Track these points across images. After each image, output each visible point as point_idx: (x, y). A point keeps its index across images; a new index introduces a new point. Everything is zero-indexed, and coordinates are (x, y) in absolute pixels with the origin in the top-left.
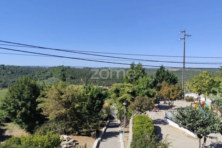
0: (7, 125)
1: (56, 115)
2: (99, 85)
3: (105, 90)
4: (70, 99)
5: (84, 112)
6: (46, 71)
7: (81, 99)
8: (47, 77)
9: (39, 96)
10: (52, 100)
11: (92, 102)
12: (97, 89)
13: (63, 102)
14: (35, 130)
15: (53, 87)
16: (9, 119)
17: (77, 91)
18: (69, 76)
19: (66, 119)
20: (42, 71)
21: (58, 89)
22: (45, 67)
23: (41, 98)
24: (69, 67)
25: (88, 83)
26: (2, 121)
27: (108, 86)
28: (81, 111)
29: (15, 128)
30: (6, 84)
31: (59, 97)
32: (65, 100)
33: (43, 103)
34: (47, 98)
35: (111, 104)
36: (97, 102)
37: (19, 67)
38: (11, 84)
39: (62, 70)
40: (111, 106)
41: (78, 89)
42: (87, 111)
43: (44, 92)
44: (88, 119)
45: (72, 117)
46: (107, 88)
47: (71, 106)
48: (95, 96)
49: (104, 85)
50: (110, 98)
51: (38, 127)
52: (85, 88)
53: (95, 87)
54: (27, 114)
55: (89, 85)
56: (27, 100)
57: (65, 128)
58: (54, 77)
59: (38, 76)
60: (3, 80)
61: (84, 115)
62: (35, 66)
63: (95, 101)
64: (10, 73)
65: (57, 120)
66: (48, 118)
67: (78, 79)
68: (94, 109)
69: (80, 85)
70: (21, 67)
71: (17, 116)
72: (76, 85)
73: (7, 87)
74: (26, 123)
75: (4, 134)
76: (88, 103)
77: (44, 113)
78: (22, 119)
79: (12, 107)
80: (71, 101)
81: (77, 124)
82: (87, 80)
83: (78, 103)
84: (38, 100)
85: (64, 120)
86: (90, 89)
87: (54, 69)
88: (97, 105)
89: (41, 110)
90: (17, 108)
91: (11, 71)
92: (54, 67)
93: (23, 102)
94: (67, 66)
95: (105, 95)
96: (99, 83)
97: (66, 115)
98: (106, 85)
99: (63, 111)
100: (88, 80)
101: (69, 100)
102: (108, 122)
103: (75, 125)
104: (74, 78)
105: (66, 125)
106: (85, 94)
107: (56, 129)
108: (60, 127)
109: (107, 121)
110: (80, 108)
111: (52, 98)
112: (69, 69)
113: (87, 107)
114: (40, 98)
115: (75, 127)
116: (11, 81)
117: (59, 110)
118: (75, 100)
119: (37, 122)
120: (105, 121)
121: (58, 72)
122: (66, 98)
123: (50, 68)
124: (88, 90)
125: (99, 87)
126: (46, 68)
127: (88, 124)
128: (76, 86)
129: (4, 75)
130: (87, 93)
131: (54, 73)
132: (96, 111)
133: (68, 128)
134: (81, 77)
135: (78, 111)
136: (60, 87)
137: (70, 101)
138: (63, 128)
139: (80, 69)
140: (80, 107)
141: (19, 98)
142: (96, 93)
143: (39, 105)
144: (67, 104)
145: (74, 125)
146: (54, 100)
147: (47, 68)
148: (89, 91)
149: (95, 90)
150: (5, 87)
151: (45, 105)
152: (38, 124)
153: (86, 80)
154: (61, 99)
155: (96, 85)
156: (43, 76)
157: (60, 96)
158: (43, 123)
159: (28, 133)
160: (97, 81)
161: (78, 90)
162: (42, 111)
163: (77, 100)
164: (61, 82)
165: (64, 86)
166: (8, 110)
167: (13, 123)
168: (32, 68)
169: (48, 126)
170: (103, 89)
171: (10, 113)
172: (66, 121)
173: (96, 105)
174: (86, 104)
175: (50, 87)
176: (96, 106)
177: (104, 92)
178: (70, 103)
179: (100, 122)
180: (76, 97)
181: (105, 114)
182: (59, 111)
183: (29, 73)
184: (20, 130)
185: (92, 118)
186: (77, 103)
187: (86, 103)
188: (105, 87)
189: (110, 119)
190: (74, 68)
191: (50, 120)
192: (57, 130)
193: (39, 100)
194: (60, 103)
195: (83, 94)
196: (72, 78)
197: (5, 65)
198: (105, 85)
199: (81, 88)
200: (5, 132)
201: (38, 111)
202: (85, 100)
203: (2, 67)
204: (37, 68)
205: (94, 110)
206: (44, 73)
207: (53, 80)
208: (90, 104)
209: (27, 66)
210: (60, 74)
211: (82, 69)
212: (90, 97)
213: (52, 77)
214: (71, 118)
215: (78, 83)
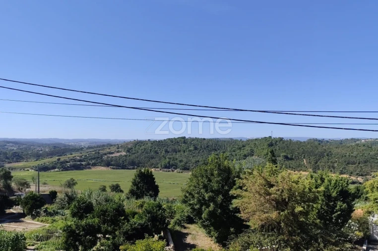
0: (189, 228)
1: (262, 221)
2: (341, 173)
3: (353, 183)
4: (286, 195)
5: (313, 222)
6: (244, 146)
7: (305, 198)
8: (245, 156)
9: (235, 187)
10: (254, 195)
11: (327, 205)
12: (336, 181)
13: (273, 200)
14: (228, 241)
15: (255, 173)
16: (192, 218)
17: (298, 182)
18: (282, 154)
19: (278, 230)
20: (236, 147)
21: (263, 178)
22: (241, 140)
23: (237, 191)
24: (281, 139)
25: (319, 169)
26: (182, 220)
27: (362, 175)
28: (307, 219)
29: (199, 233)
30: (187, 164)
31: (266, 190)
32: (276, 196)
33: (240, 198)
34: (246, 191)
35: (370, 213)
36: (338, 206)
37: (204, 139)
38: (194, 165)
39: (269, 144)
40: (371, 217)
41: (300, 178)
42: (319, 220)
43: (241, 181)
44: (322, 237)
45: (290, 229)
46: (358, 179)
47: (287, 209)
48: (334, 194)
49: (352, 173)
50: (367, 199)
51: (234, 238)
52: (312, 177)
53: (334, 176)
54: (217, 214)
55: (319, 172)
56: (217, 192)
57: (277, 246)
58: (256, 156)
59: (230, 153)
60: (183, 159)
61: (312, 229)
62: (227, 139)
63: (335, 203)
64: (192, 148)
65: (264, 230)
66: (248, 223)
67: (298, 161)
68: (332, 218)
69: (301, 172)
70: (208, 139)
71: (203, 216)
72: (295, 171)
73: (188, 169)
74: (216, 229)
75: (185, 240)
76: (319, 206)
77: (241, 215)
78: (210, 222)
79: (196, 200)
80: (287, 200)
81: (300, 243)
82: (316, 163)
83: (301, 204)
84: (232, 192)
85: (275, 232)
86: (323, 180)
87: (255, 142)
88: (339, 213)
89: (237, 210)
90: (203, 203)
91: (194, 145)
92: (256, 139)
93: (210, 194)
94: (277, 137)
95: (355, 193)
96: (341, 169)
97: (279, 223)
98: (357, 174)
99: (274, 215)
100: (318, 163)
101: (284, 197)
102: (365, 248)
103: (296, 244)
104: (291, 159)
105: (279, 241)
106: (314, 190)
107: (262, 245)
108: (269, 244)
109: (362, 246)
110: (305, 214)
111: (254, 191)
112: (282, 142)
113: (317, 213)
114: (236, 189)
115: (297, 248)
116: (193, 160)
117: (267, 212)
118: (295, 198)
119: (232, 229)
120: (357, 246)
121: (262, 147)
122: (279, 193)
123: (249, 141)
124: (319, 181)
125: (342, 178)
126: (243, 142)
127: (322, 245)
128: (294, 173)
129: (184, 152)
130: (316, 188)
131: (255, 150)
132: (337, 224)
133: (283, 248)
134: (305, 156)
135: (301, 220)
136: (268, 174)
137: (285, 199)
138: (274, 246)
139: (301, 142)
140: (304, 212)
141: (205, 187)
142: (335, 188)
143: (234, 201)
144: (280, 204)
145: (294, 244)
146: (257, 195)
147: (245, 140)
148: (321, 184)
149: (333, 182)
150: (186, 169)
151: (243, 202)
152: (233, 233)
153: (313, 163)
154: (270, 194)
155: (334, 173)
156: (239, 154)
157: (268, 189)
158: (241, 232)
159: (218, 244)
160: (336, 165)
161: (300, 180)
162: (239, 212)
163: (299, 198)
164: (268, 165)
165: (274, 173)
166: (190, 205)
167: (196, 225)
168: (223, 141)
169: (249, 238)
170: (350, 181)
171: (193, 209)
172: (279, 234)
173: (337, 212)
174: (317, 208)
175: (250, 174)
176: (336, 214)
177: (352, 187)
178: (286, 204)
179: (348, 246)
180: (297, 194)
181: (357, 233)
182: (266, 215)
183: (219, 149)
184: (206, 238)
185: (330, 236)
186: (298, 203)
187: (315, 206)
188: (353, 178)
189: (369, 243)
190: (290, 140)
191: (252, 228)
192: (264, 248)
193: (234, 194)
194: (268, 201)
195: (309, 189)
196: (286, 158)
197: (187, 137)
198: (355, 173)
199: (305, 177)
200: (186, 238)
201: (232, 211)
202: (315, 200)
203: (183, 140)
204: (229, 141)
205: (333, 220)
206: (240, 149)
207: (254, 161)
208: (323, 208)
209: (216, 139)
210: (265, 151)
211: (304, 142)
212: (324, 195)
213: (253, 155)
214: (289, 231)
215: (299, 168)
